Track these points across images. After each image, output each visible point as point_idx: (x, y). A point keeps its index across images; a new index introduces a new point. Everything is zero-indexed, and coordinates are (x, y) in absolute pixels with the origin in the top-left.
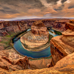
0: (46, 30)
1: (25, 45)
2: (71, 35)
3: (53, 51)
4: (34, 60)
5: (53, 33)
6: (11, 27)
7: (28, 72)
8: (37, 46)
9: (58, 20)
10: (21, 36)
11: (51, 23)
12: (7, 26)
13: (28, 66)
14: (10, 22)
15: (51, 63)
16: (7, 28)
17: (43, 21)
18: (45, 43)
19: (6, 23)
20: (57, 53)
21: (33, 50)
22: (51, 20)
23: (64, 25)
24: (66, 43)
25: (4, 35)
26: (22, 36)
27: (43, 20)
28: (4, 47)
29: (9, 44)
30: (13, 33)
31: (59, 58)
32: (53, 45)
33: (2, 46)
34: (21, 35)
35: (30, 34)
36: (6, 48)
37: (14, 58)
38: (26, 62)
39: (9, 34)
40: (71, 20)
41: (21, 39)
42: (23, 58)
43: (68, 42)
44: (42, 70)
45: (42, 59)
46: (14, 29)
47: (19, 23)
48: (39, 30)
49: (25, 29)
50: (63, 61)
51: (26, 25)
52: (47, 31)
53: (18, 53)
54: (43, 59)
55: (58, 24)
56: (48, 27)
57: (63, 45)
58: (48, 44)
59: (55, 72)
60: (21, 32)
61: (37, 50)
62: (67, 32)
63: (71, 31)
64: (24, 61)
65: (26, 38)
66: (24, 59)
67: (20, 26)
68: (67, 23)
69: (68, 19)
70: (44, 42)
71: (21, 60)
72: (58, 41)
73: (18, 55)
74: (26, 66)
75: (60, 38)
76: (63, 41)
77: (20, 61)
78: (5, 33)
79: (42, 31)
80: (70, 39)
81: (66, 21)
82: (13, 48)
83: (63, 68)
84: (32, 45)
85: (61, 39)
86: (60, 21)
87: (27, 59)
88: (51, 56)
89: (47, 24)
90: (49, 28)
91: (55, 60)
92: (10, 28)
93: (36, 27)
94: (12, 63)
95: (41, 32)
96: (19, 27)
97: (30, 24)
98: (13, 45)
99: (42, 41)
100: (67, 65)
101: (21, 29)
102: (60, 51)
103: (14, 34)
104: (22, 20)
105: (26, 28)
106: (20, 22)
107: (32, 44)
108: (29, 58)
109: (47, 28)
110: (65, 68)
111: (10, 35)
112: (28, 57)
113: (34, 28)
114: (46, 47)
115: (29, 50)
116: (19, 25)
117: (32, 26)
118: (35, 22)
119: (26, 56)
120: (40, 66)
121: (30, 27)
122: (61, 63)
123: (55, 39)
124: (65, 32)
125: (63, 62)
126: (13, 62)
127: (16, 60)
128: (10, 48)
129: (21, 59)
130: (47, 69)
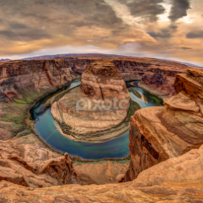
0: (121, 88)
1: (63, 125)
2: (185, 109)
3: (136, 144)
4: (87, 164)
5: (140, 97)
6: (27, 76)
7: (73, 189)
8: (94, 130)
9: (157, 63)
10: (54, 101)
11: (138, 69)
12: (17, 75)
13: (73, 176)
14: (25, 63)
15: (128, 173)
16: (17, 78)
17: (114, 62)
18: (116, 123)
19: (14, 65)
20: (145, 150)
21: (84, 139)
22: (137, 61)
23: (171, 80)
24: (171, 128)
25: (8, 100)
26: (56, 100)
27: (117, 59)
28: (11, 131)
29: (24, 123)
30: (32, 93)
31: (148, 163)
32: (138, 130)
33: (7, 129)
34: (53, 98)
35: (78, 95)
36: (15, 134)
37: (37, 158)
38: (66, 167)
39: (21, 97)
40: (191, 70)
41: (52, 109)
42: (59, 158)
43: (176, 127)
44: (104, 186)
45: (105, 163)
46: (35, 82)
47: (47, 64)
48: (103, 86)
49: (63, 82)
50: (156, 170)
51: (68, 70)
52: (124, 90)
53: (47, 146)
54: (109, 162)
55: (157, 76)
56: (128, 79)
57: (163, 133)
58: (124, 125)
59: (134, 193)
60: (53, 89)
61: (95, 140)
62: (177, 98)
63: (187, 98)
64: (62, 165)
65: (66, 105)
66: (62, 160)
67: (50, 74)
68: (181, 75)
69: (184, 66)
70: (115, 119)
71: (53, 162)
72: (151, 121)
73: (46, 150)
74: (67, 176)
75: (157, 112)
76: (164, 122)
77: (53, 166)
78: (12, 93)
79: (111, 90)
80: (181, 118)
81: (178, 69)
82: (32, 132)
83: (153, 187)
84: (81, 126)
85: (159, 116)
86: (161, 68)
87: (68, 162)
88: (130, 156)
89: (126, 70)
90: (132, 84)
91: (136, 166)
92: (23, 80)
93: (94, 78)
94: (35, 171)
95: (107, 93)
96: (48, 76)
97: (78, 67)
98: (32, 124)
99: (108, 118)
100: (162, 181)
101: (53, 83)
102: (153, 145)
103: (36, 96)
104: (57, 57)
105: (68, 79)
106: (52, 62)
107: (83, 122)
108: (74, 159)
109: (126, 82)
110: (157, 186)
111: (25, 99)
112: (72, 157)
113: (88, 79)
114: (118, 133)
115: (73, 138)
116: (49, 72)
117: (84, 75)
118: (93, 63)
119: (65, 154)
120: (99, 178)
121: (78, 76)
122: (149, 175)
123: (144, 114)
124: (171, 99)
125: (156, 173)
126: (37, 167)
127: (43, 164)
128: (26, 134)
129: (55, 159)
130: (115, 185)
